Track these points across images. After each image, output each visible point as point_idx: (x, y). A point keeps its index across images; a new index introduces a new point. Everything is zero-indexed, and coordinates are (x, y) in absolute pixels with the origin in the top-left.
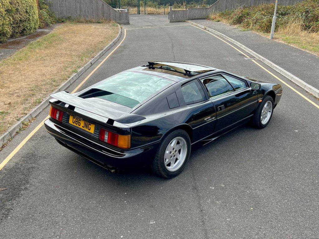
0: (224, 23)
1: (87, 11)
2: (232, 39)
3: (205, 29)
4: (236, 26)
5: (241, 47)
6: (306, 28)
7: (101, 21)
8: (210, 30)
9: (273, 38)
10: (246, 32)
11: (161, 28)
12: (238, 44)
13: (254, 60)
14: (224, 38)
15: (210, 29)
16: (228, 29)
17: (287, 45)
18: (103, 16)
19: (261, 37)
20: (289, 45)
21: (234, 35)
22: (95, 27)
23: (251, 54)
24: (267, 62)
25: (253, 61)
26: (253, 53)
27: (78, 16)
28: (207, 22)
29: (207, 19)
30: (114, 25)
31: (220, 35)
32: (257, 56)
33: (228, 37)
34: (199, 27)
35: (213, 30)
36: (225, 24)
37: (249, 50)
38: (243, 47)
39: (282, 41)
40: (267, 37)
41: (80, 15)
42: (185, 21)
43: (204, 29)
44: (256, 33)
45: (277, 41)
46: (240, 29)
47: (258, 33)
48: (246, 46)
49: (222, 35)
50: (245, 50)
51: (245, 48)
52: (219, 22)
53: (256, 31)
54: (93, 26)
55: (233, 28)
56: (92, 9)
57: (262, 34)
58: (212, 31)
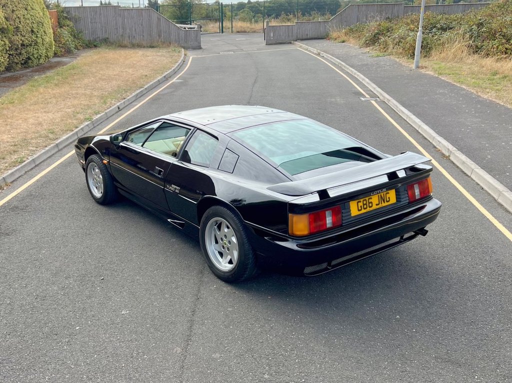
0: (351, 45)
1: (134, 29)
2: (354, 68)
3: (319, 54)
4: (368, 49)
5: (363, 82)
6: (477, 50)
7: (155, 44)
8: (325, 57)
9: (418, 67)
10: (380, 58)
11: (249, 54)
12: (360, 77)
13: (376, 101)
14: (343, 68)
15: (325, 55)
16: (354, 54)
17: (437, 77)
18: (160, 36)
19: (402, 65)
20: (440, 77)
21: (360, 64)
22: (143, 54)
23: (375, 92)
24: (394, 103)
25: (373, 102)
26: (377, 90)
27: (119, 37)
28: (324, 43)
29: (326, 38)
30: (175, 50)
31: (337, 64)
32: (381, 94)
33: (348, 67)
34: (310, 51)
35: (329, 55)
36: (353, 47)
37: (372, 87)
38: (366, 81)
39: (431, 71)
40: (410, 66)
41: (122, 35)
42: (291, 43)
43: (315, 54)
44: (396, 59)
45: (423, 71)
46: (374, 53)
47: (398, 60)
48: (371, 80)
49: (341, 64)
50: (367, 85)
51: (368, 83)
52: (343, 43)
53: (397, 56)
54: (140, 52)
55: (362, 53)
56: (142, 25)
57: (404, 61)
58: (328, 57)
